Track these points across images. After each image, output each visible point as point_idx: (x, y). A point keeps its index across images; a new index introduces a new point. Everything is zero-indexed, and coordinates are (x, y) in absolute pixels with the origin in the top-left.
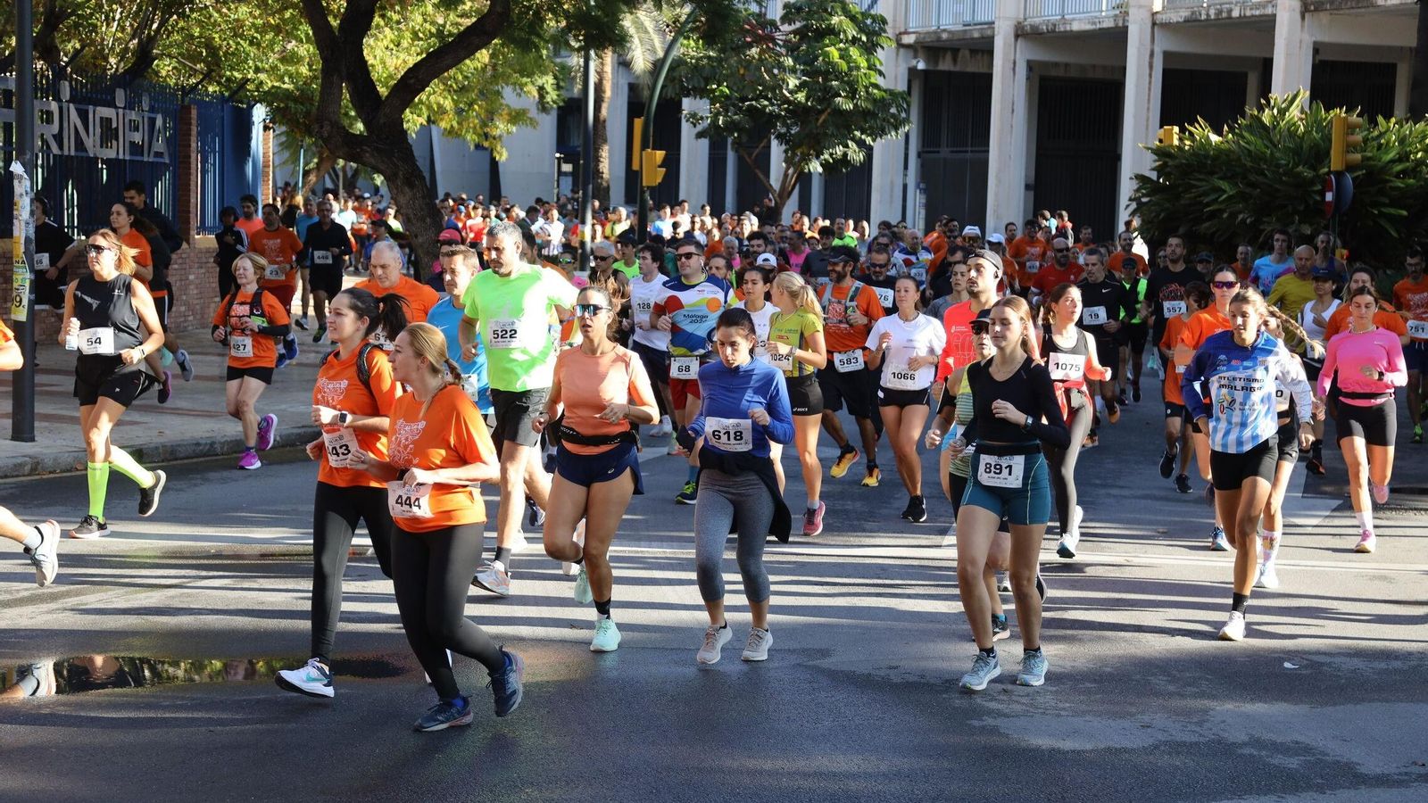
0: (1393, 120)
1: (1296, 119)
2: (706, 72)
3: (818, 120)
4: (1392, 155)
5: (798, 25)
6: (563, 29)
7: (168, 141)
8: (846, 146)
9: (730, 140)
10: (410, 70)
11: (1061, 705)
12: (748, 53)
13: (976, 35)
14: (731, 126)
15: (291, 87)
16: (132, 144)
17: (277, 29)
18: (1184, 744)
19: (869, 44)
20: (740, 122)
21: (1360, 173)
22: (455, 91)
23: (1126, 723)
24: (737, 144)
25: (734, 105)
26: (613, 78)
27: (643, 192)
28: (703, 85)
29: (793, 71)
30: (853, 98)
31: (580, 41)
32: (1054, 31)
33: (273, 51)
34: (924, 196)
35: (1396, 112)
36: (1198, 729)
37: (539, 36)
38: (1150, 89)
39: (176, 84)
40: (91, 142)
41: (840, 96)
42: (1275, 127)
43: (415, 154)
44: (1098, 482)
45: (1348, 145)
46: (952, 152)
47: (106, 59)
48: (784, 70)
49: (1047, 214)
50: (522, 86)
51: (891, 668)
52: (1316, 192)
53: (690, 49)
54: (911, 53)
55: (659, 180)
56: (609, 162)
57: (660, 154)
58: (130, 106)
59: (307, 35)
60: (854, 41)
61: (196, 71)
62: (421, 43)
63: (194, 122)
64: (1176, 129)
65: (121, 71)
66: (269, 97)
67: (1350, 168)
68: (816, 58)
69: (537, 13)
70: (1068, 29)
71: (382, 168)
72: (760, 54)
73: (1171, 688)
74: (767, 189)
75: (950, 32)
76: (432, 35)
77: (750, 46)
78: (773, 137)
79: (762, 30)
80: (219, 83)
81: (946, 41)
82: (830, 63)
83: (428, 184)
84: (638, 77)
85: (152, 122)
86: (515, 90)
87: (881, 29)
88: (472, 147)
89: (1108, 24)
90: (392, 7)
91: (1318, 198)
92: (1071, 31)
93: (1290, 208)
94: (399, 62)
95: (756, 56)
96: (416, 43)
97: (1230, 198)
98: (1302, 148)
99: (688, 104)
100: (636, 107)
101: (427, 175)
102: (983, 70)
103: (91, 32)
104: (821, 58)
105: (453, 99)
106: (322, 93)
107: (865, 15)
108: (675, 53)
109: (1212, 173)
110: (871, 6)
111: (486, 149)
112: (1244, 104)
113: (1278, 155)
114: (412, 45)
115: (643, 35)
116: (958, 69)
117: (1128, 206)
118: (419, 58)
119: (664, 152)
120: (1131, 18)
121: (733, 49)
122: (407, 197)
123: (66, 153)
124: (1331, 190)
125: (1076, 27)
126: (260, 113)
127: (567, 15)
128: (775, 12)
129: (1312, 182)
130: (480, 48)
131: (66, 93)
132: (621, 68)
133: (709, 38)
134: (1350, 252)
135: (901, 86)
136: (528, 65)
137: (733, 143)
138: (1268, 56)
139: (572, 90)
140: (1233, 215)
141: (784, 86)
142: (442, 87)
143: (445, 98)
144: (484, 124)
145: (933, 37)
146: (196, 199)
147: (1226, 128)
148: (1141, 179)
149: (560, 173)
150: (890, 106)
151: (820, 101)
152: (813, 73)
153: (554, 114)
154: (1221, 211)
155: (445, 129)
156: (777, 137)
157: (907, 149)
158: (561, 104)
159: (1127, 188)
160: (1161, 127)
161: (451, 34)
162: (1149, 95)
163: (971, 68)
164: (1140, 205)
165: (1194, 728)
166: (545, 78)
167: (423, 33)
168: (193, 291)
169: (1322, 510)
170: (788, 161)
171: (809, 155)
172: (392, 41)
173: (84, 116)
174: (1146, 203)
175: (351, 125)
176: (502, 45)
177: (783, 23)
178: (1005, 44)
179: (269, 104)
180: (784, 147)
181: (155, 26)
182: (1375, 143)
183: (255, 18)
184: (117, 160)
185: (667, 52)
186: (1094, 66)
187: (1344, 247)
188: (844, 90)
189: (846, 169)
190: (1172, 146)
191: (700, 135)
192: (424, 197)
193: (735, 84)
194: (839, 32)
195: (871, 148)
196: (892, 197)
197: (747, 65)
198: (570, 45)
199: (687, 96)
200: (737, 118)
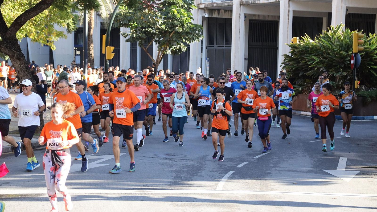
0: (375, 34)
1: (340, 34)
2: (129, 18)
3: (170, 35)
4: (374, 47)
6: (76, 3)
8: (180, 45)
9: (138, 43)
10: (19, 17)
12: (144, 11)
13: (226, 5)
14: (138, 38)
19: (188, 8)
20: (142, 36)
21: (363, 53)
22: (36, 25)
24: (141, 44)
25: (139, 30)
26: (94, 21)
27: (106, 62)
28: (128, 23)
29: (161, 18)
30: (182, 27)
31: (82, 7)
32: (254, 3)
34: (208, 62)
35: (376, 32)
38: (288, 24)
41: (178, 26)
42: (333, 37)
43: (21, 48)
44: (272, 165)
45: (359, 44)
46: (218, 47)
48: (157, 17)
49: (253, 69)
50: (61, 23)
52: (348, 60)
53: (123, 10)
54: (203, 11)
55: (112, 57)
56: (94, 50)
57: (113, 48)
60: (182, 7)
62: (23, 7)
64: (298, 38)
67: (360, 52)
68: (169, 13)
70: (259, 2)
71: (9, 53)
74: (152, 60)
75: (217, 4)
76: (27, 4)
77: (145, 8)
78: (154, 42)
79: (149, 3)
81: (215, 7)
82: (173, 15)
83: (26, 59)
84: (104, 20)
86: (58, 25)
87: (192, 2)
88: (42, 45)
91: (349, 62)
92: (260, 3)
93: (339, 66)
94: (15, 14)
95: (147, 12)
96: (21, 7)
97: (317, 62)
98: (342, 44)
99: (122, 30)
100: (103, 31)
101: (26, 56)
102: (229, 17)
104: (170, 13)
105: (35, 28)
108: (118, 11)
109: (311, 54)
111: (48, 46)
112: (322, 29)
113: (334, 47)
114: (19, 8)
115: (106, 5)
116: (220, 17)
117: (281, 66)
118: (22, 13)
119: (114, 47)
121: (138, 10)
122: (18, 64)
124: (353, 60)
125: (262, 2)
129: (346, 57)
130: (44, 9)
132: (98, 16)
134: (360, 82)
135: (200, 23)
136: (63, 15)
137: (139, 44)
138: (330, 12)
139: (79, 24)
140: (319, 69)
141: (157, 23)
142: (31, 24)
143: (32, 27)
144: (47, 37)
145: (211, 6)
147: (315, 38)
148: (286, 56)
149: (76, 54)
150: (196, 30)
151: (171, 28)
152: (167, 18)
153: (73, 33)
154: (314, 67)
155: (32, 39)
156: (155, 42)
157: (202, 45)
158: (75, 30)
159: (281, 59)
160: (292, 37)
161: (34, 4)
162: (288, 26)
163: (224, 17)
164: (286, 65)
166: (69, 21)
167: (23, 4)
169: (352, 175)
170: (159, 50)
171: (167, 48)
172: (11, 6)
174: (288, 64)
176: (53, 8)
178: (236, 8)
180: (157, 45)
182: (368, 43)
185: (115, 11)
186: (268, 16)
187: (358, 80)
189: (180, 53)
190: (296, 44)
191: (127, 41)
192: (24, 64)
193: (139, 22)
194: (177, 3)
195: (189, 46)
196: (197, 63)
197: (144, 15)
198: (78, 8)
199: (122, 26)
200: (140, 35)
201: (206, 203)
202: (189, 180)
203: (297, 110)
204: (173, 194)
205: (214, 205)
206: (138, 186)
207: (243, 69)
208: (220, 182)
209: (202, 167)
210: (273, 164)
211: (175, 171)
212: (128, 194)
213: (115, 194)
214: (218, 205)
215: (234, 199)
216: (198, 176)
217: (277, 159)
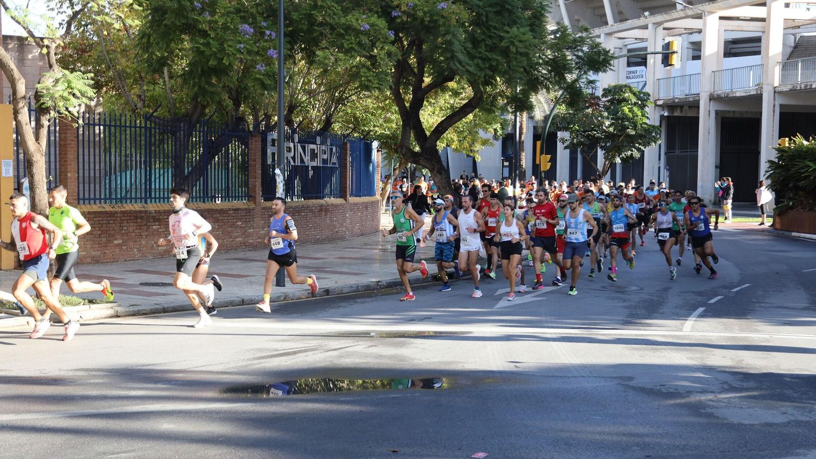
2: (569, 119)
3: (619, 139)
5: (609, 98)
6: (505, 104)
7: (338, 158)
8: (632, 151)
9: (579, 150)
10: (439, 124)
11: (743, 403)
12: (587, 111)
13: (691, 100)
14: (580, 143)
15: (388, 133)
16: (323, 159)
17: (383, 109)
18: (803, 421)
19: (642, 105)
20: (584, 141)
22: (458, 132)
23: (774, 412)
24: (582, 152)
25: (581, 134)
26: (527, 124)
27: (541, 173)
28: (567, 126)
29: (608, 118)
30: (635, 129)
31: (513, 109)
33: (381, 118)
34: (668, 172)
36: (809, 415)
37: (495, 107)
38: (774, 121)
39: (341, 133)
40: (307, 159)
41: (629, 128)
43: (442, 159)
46: (681, 152)
47: (312, 124)
48: (604, 118)
50: (487, 129)
51: (661, 385)
53: (562, 109)
54: (661, 109)
55: (548, 168)
56: (526, 160)
57: (549, 156)
58: (322, 143)
59: (395, 110)
60: (635, 104)
61: (349, 127)
62: (444, 112)
63: (348, 149)
64: (787, 139)
65: (318, 129)
66: (379, 138)
68: (618, 112)
69: (494, 97)
70: (734, 95)
71: (428, 166)
72: (592, 111)
73: (795, 395)
74: (596, 170)
75: (679, 99)
76: (448, 108)
77: (588, 108)
79: (593, 101)
80: (359, 132)
81: (677, 102)
82: (624, 114)
84: (537, 122)
85: (331, 149)
86: (484, 131)
87: (647, 98)
88: (465, 156)
89: (754, 93)
90: (431, 97)
92: (736, 96)
94: (435, 121)
96: (442, 112)
99: (559, 134)
100: (536, 137)
102: (695, 115)
103: (307, 113)
104: (620, 112)
105: (457, 136)
106: (402, 136)
107: (640, 92)
108: (556, 111)
109: (805, 159)
110: (643, 88)
111: (471, 157)
114: (440, 113)
115: (540, 105)
116: (683, 115)
117: (765, 175)
118: (443, 119)
120: (764, 90)
121: (580, 109)
122: (439, 179)
123: (297, 164)
125: (738, 94)
126: (375, 144)
127: (507, 97)
128: (599, 93)
131: (296, 140)
132: (530, 119)
133: (570, 104)
135: (657, 124)
136: (490, 120)
137: (581, 151)
139: (510, 130)
141: (604, 125)
142: (453, 131)
143: (454, 135)
144: (471, 146)
145: (672, 101)
146: (349, 182)
148: (770, 162)
149: (503, 166)
150: (652, 132)
151: (620, 131)
152: (617, 119)
153: (501, 140)
154: (810, 176)
155: (454, 149)
156: (600, 148)
157: (660, 151)
158: (504, 136)
159: (764, 166)
160: (780, 138)
161: (456, 108)
163: (688, 115)
164: (771, 174)
165: (807, 414)
166: (497, 125)
167: (445, 108)
168: (348, 221)
170: (606, 158)
171: (615, 155)
172: (431, 112)
173: (304, 148)
174: (773, 173)
175: (414, 148)
176: (479, 112)
177: (603, 98)
178: (705, 103)
179: (379, 140)
180: (604, 152)
181: (332, 109)
183: (374, 104)
184: (317, 167)
185: (551, 112)
186: (747, 112)
188: (631, 126)
189: (632, 160)
190: (785, 147)
191: (566, 148)
192: (446, 179)
193: (581, 125)
194: (628, 100)
195: (643, 151)
196: (653, 173)
197: (587, 116)
198: (509, 111)
199: (560, 131)
200: (582, 140)
201: (670, 347)
202: (647, 319)
203: (786, 231)
204: (627, 335)
205: (681, 350)
206: (583, 324)
207: (714, 179)
208: (687, 322)
209: (663, 302)
210: (755, 299)
211: (628, 307)
212: (571, 334)
213: (555, 333)
214: (686, 350)
215: (707, 343)
216: (659, 313)
217: (761, 293)
